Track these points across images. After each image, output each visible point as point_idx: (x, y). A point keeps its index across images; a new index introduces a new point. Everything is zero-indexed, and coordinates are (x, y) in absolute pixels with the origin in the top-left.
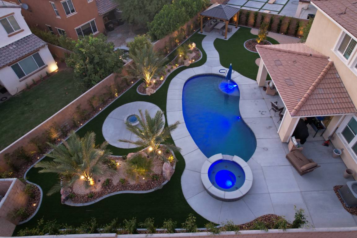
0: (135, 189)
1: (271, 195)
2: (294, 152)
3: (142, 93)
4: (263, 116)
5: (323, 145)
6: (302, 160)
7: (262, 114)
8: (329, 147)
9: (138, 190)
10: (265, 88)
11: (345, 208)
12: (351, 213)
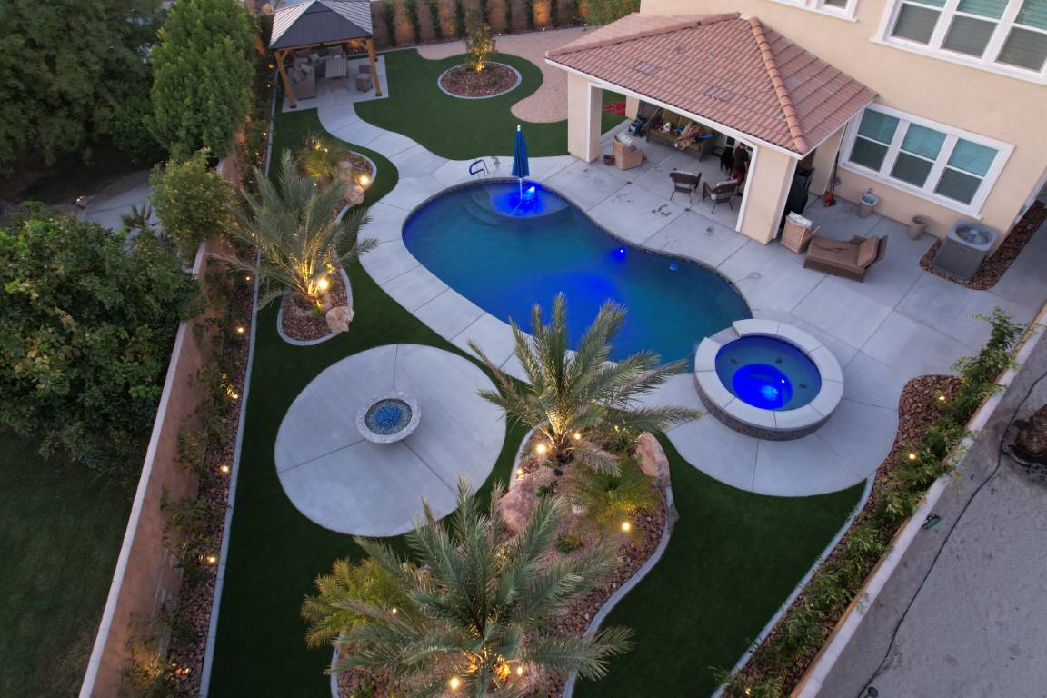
0: (629, 574)
1: (866, 350)
2: (814, 244)
3: (315, 338)
4: (671, 217)
5: (825, 206)
6: (842, 249)
7: (663, 213)
8: (839, 205)
9: (635, 570)
10: (610, 160)
11: (968, 286)
12: (982, 289)
